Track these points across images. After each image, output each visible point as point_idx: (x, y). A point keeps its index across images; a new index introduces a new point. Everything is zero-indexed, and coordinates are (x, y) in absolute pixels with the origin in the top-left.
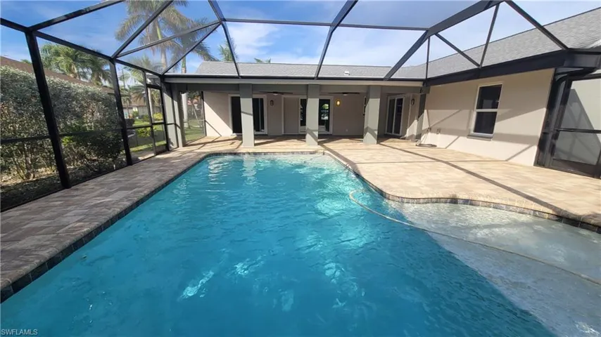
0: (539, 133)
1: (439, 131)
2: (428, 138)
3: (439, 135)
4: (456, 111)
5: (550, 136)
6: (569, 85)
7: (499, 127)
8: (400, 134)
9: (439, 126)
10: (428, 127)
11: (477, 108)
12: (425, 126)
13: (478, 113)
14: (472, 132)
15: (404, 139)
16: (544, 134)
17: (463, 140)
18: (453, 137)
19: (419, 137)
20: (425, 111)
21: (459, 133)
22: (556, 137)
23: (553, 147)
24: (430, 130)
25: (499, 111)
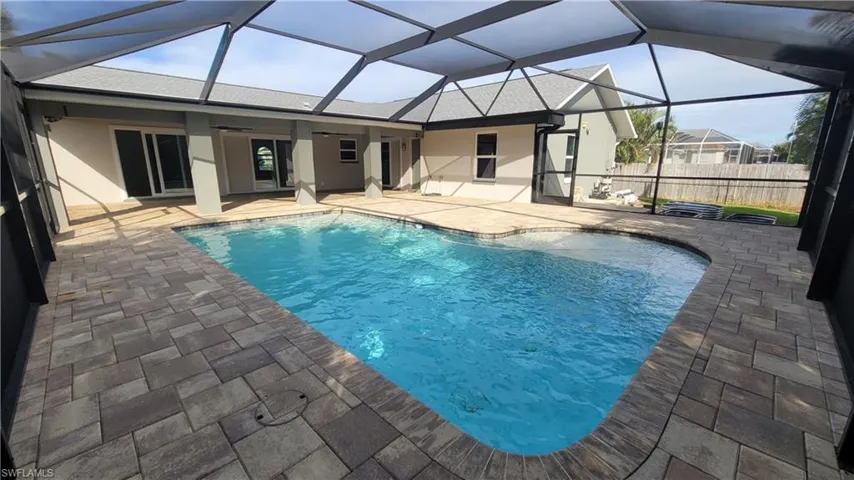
0: (530, 175)
1: (441, 178)
2: (429, 187)
3: (443, 183)
4: (456, 157)
5: (539, 176)
6: (546, 138)
7: (500, 171)
8: (391, 185)
9: (440, 173)
10: (427, 174)
11: (478, 154)
12: (424, 173)
13: (479, 160)
14: (476, 178)
15: (399, 189)
16: (535, 176)
17: (468, 186)
18: (457, 184)
19: (416, 186)
20: (422, 157)
21: (463, 179)
22: (542, 178)
23: (542, 185)
24: (430, 177)
25: (498, 157)
